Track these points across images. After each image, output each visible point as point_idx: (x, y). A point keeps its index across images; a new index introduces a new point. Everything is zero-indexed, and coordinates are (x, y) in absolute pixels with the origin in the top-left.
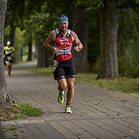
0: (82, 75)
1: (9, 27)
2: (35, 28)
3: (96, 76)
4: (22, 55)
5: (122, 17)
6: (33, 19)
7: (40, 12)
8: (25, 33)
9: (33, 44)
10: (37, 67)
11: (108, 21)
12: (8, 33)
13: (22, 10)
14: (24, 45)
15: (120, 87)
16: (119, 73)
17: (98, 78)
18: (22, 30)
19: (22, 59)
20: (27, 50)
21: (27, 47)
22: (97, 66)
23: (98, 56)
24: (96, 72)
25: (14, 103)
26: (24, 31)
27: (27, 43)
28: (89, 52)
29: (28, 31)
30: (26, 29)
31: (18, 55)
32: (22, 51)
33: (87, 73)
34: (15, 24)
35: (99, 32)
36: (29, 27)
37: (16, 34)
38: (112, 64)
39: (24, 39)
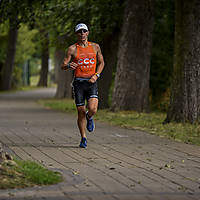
1: (7, 22)
2: (55, 27)
3: (164, 116)
4: (29, 76)
8: (36, 35)
9: (51, 55)
10: (56, 97)
12: (5, 33)
14: (34, 56)
17: (167, 121)
18: (32, 27)
19: (29, 82)
20: (40, 67)
21: (40, 61)
22: (166, 100)
23: (170, 79)
26: (35, 31)
27: (39, 52)
29: (42, 31)
30: (38, 27)
31: (22, 75)
32: (29, 67)
34: (20, 17)
35: (173, 36)
36: (44, 25)
37: (20, 35)
39: (33, 45)
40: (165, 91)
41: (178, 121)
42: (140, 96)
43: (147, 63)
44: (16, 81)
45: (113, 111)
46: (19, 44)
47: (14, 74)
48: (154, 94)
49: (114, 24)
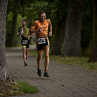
0: (75, 58)
1: (11, 13)
3: (88, 59)
6: (33, 7)
12: (11, 19)
17: (90, 61)
18: (23, 16)
22: (89, 50)
23: (90, 41)
24: (88, 56)
25: (13, 81)
26: (25, 18)
28: (82, 38)
29: (28, 18)
30: (26, 16)
33: (80, 57)
34: (17, 11)
35: (92, 20)
36: (29, 14)
40: (88, 46)
41: (95, 61)
42: (76, 49)
43: (80, 33)
44: (16, 42)
45: (63, 56)
46: (17, 24)
47: (15, 39)
49: (63, 14)
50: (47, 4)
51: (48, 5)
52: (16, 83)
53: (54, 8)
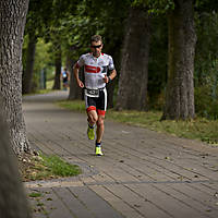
0: (138, 114)
2: (66, 39)
3: (161, 114)
4: (45, 81)
5: (202, 25)
6: (65, 25)
7: (75, 15)
8: (50, 47)
10: (69, 99)
11: (181, 32)
12: (26, 47)
13: (49, 11)
14: (50, 64)
15: (198, 133)
16: (196, 112)
17: (163, 118)
18: (47, 41)
19: (45, 87)
20: (54, 73)
21: (54, 68)
22: (161, 100)
23: (163, 84)
24: (160, 110)
26: (50, 44)
27: (53, 62)
28: (150, 79)
29: (55, 44)
30: (52, 40)
31: (40, 81)
32: (45, 73)
33: (147, 111)
34: (37, 33)
35: (166, 47)
36: (58, 38)
37: (38, 48)
38: (185, 97)
39: (49, 55)
40: (159, 92)
41: (172, 118)
42: (140, 98)
43: (145, 69)
44: (35, 85)
45: (117, 110)
46: (37, 55)
47: (32, 80)
48: (150, 96)
49: (116, 38)
50: (87, 21)
51: (90, 22)
52: (40, 158)
53: (101, 28)
